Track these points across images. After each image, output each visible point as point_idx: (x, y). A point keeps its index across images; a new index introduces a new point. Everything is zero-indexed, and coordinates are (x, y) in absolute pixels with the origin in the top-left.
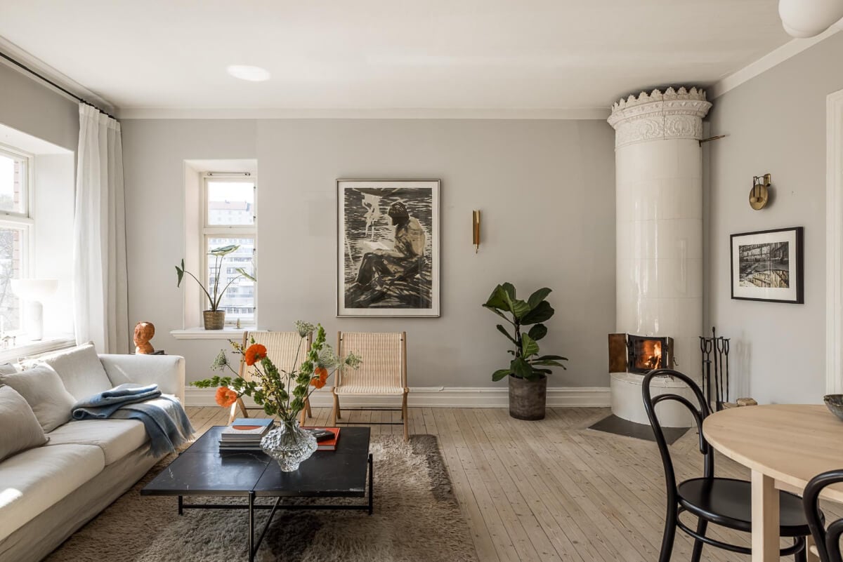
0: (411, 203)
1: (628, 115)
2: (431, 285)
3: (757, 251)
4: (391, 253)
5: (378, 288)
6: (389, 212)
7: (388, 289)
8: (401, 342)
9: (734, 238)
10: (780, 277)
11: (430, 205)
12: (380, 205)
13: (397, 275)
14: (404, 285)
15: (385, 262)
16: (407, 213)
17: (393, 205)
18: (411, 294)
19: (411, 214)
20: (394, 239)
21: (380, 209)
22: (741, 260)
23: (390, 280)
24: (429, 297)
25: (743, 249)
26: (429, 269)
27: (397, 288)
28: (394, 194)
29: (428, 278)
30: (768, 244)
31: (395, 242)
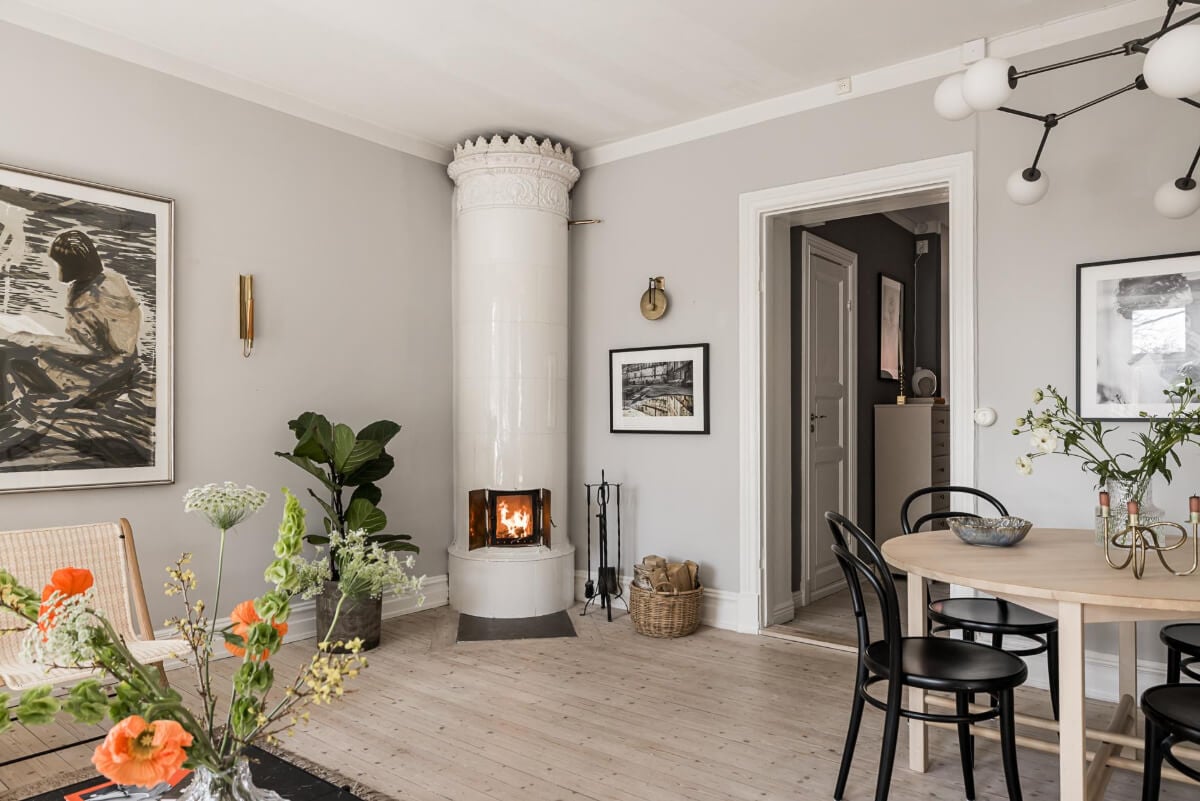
0: (109, 238)
1: (492, 164)
2: (154, 417)
3: (649, 372)
4: (55, 342)
5: (23, 424)
6: (53, 249)
7: (50, 427)
8: (120, 541)
9: (614, 354)
10: (681, 403)
11: (152, 249)
12: (26, 230)
13: (73, 395)
14: (91, 418)
15: (42, 364)
16: (97, 260)
17: (63, 236)
18: (107, 439)
19: (108, 261)
20: (64, 313)
21: (28, 238)
22: (626, 382)
23: (52, 405)
24: (148, 442)
25: (628, 368)
26: (150, 383)
27: (74, 425)
28: (65, 212)
29: (147, 403)
30: (665, 363)
31: (67, 320)
